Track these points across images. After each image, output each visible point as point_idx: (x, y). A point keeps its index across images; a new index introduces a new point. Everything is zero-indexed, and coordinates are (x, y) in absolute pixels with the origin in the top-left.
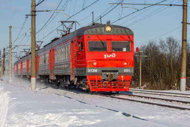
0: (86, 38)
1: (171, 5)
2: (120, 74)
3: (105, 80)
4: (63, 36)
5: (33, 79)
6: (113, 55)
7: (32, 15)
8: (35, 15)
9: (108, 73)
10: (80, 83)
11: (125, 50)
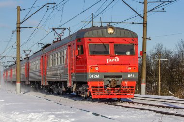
0: (86, 41)
1: (133, 23)
2: (124, 80)
3: (107, 86)
4: (54, 42)
5: (19, 85)
6: (117, 59)
7: (17, 31)
8: (20, 31)
9: (111, 79)
10: (78, 89)
11: (128, 53)
